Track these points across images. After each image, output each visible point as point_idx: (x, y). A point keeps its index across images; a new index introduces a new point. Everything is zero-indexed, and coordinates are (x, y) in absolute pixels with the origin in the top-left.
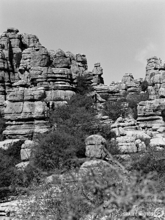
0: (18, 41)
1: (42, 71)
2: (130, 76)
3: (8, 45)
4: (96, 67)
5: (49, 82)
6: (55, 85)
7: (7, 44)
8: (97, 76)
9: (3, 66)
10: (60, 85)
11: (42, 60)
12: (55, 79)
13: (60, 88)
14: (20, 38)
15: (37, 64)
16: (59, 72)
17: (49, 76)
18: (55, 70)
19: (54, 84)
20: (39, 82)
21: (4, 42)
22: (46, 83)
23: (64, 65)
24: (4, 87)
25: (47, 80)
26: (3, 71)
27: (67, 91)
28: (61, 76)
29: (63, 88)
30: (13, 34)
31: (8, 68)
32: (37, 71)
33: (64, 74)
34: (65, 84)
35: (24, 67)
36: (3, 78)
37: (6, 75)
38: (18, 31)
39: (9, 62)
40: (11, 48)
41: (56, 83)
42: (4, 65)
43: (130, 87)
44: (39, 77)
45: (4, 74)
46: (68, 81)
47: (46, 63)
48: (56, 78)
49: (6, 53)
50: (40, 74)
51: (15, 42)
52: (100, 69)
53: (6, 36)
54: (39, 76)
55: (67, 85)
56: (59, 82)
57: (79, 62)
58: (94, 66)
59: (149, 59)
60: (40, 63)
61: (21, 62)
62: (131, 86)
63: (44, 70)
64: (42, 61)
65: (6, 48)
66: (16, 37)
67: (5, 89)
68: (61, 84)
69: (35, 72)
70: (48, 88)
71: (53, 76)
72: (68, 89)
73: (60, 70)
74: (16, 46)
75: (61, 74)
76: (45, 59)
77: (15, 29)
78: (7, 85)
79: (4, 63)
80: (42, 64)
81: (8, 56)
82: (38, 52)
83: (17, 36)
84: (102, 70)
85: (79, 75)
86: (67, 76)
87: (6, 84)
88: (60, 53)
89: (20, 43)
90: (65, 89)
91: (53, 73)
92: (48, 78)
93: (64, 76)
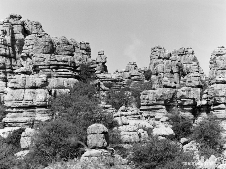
0: (21, 27)
1: (45, 58)
2: (134, 64)
3: (11, 31)
4: (100, 55)
5: (52, 69)
6: (58, 72)
7: (10, 30)
8: (101, 64)
9: (4, 52)
10: (63, 73)
11: (45, 47)
12: (57, 67)
13: (63, 76)
14: (23, 24)
15: (40, 51)
16: (62, 60)
17: (52, 63)
18: (59, 58)
19: (56, 71)
20: (41, 69)
21: (7, 28)
22: (49, 70)
23: (67, 52)
24: (5, 73)
25: (50, 67)
26: (5, 57)
27: (70, 79)
28: (64, 63)
29: (66, 75)
30: (16, 20)
31: (10, 54)
32: (39, 58)
33: (68, 61)
34: (68, 72)
35: (26, 54)
36: (4, 64)
37: (7, 61)
38: (20, 18)
39: (11, 48)
40: (13, 34)
41: (59, 70)
42: (6, 51)
43: (134, 76)
44: (41, 64)
45: (6, 61)
46: (71, 69)
47: (49, 50)
48: (59, 65)
49: (8, 39)
50: (43, 61)
51: (18, 29)
52: (104, 57)
53: (8, 22)
54: (42, 63)
55: (70, 73)
56: (62, 70)
57: (83, 49)
58: (98, 54)
59: (153, 48)
60: (43, 50)
61: (24, 48)
62: (135, 74)
63: (48, 57)
64: (45, 48)
65: (8, 34)
66: (19, 23)
67: (6, 75)
68: (64, 71)
69: (38, 59)
70: (51, 75)
71: (56, 63)
72: (71, 76)
73: (64, 58)
74: (18, 32)
75: (64, 61)
76: (48, 46)
77: (17, 16)
78: (8, 72)
79: (6, 49)
80: (45, 51)
81: (10, 42)
82: (41, 39)
83: (19, 22)
84: (106, 58)
85: (83, 63)
86: (71, 63)
87: (7, 70)
88: (64, 40)
89: (22, 30)
90: (68, 76)
91: (56, 60)
92: (51, 65)
93: (67, 64)
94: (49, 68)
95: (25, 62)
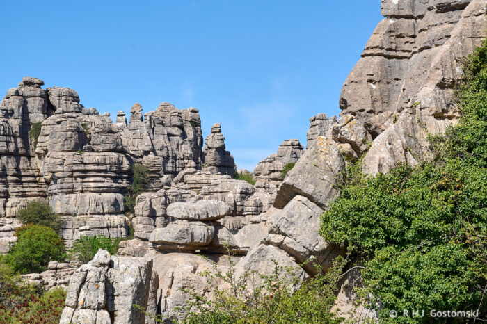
0: (41, 101)
1: (64, 160)
2: (292, 145)
3: (21, 109)
4: (213, 133)
5: (76, 178)
6: (85, 184)
7: (19, 108)
8: (214, 150)
9: (5, 148)
10: (93, 185)
11: (66, 140)
12: (85, 174)
13: (92, 189)
14: (46, 95)
15: (58, 146)
16: (94, 161)
17: (75, 168)
18: (88, 157)
19: (82, 182)
20: (59, 178)
21: (14, 105)
22: (70, 180)
23: (108, 147)
24: (6, 184)
25: (72, 174)
26: (5, 157)
27: (105, 195)
28: (97, 168)
29: (97, 189)
30: (32, 88)
31: (17, 149)
32: (55, 160)
33: (105, 164)
34: (103, 182)
35: (43, 149)
36: (4, 169)
37: (10, 163)
38: (41, 84)
39: (19, 140)
40: (25, 113)
41: (87, 179)
42: (8, 146)
44: (58, 170)
45: (8, 162)
46: (110, 177)
47: (73, 144)
48: (88, 171)
49: (15, 123)
50: (60, 165)
51: (35, 104)
52: (220, 138)
53: (17, 93)
54: (60, 168)
55: (108, 183)
56: (92, 179)
57: (175, 126)
59: (313, 118)
60: (63, 145)
61: (39, 139)
63: (71, 158)
64: (66, 143)
65: (16, 114)
66: (37, 95)
67: (8, 187)
68: (94, 182)
69: (53, 161)
70: (73, 188)
71: (80, 168)
72: (108, 190)
73: (98, 157)
74: (35, 110)
75: (98, 164)
76: (71, 138)
77: (36, 81)
78: (12, 181)
79: (8, 142)
80: (66, 147)
81: (17, 130)
82: (59, 126)
83: (38, 92)
86: (111, 167)
87: (10, 178)
88: (102, 126)
89: (44, 106)
90: (99, 191)
91: (82, 163)
92: (74, 171)
93: (103, 167)
94: (71, 176)
95: (43, 162)
